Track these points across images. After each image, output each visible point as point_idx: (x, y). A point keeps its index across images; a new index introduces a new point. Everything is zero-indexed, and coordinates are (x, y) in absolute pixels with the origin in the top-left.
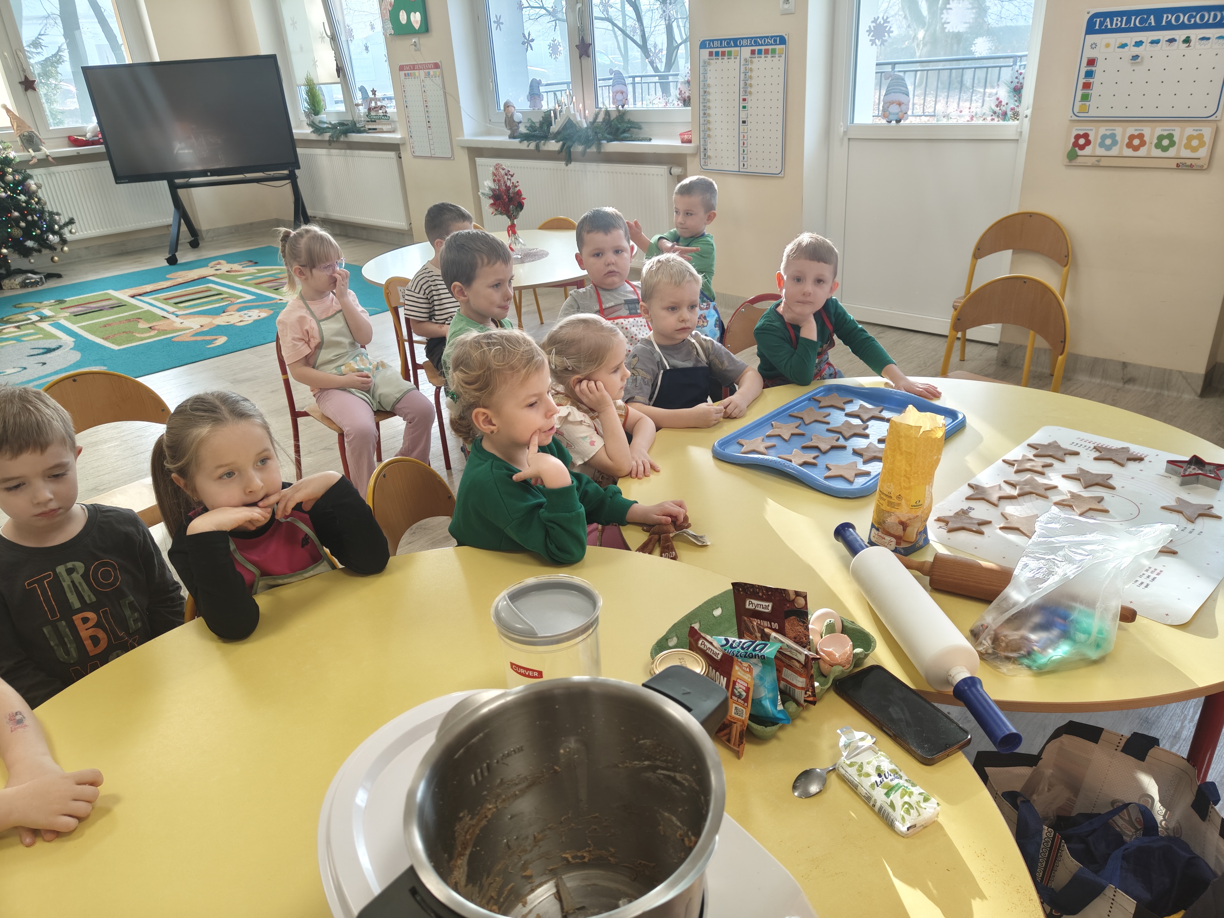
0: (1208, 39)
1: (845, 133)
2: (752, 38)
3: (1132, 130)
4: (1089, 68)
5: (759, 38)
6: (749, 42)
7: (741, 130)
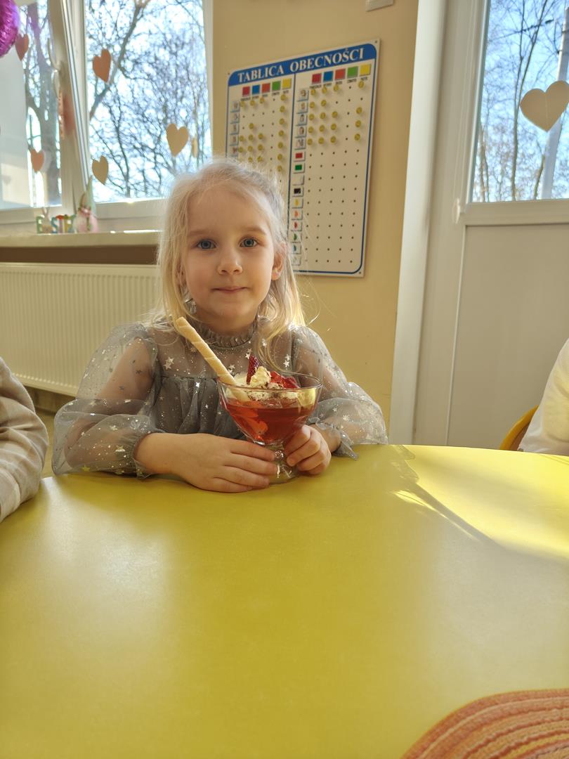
1: (461, 217)
6: (309, 63)
7: (292, 204)
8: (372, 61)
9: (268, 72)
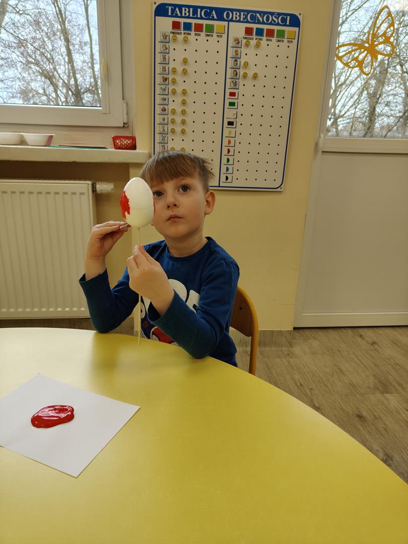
2: (248, 12)
5: (262, 13)
6: (242, 16)
7: (226, 134)
8: (296, 29)
9: (202, 13)
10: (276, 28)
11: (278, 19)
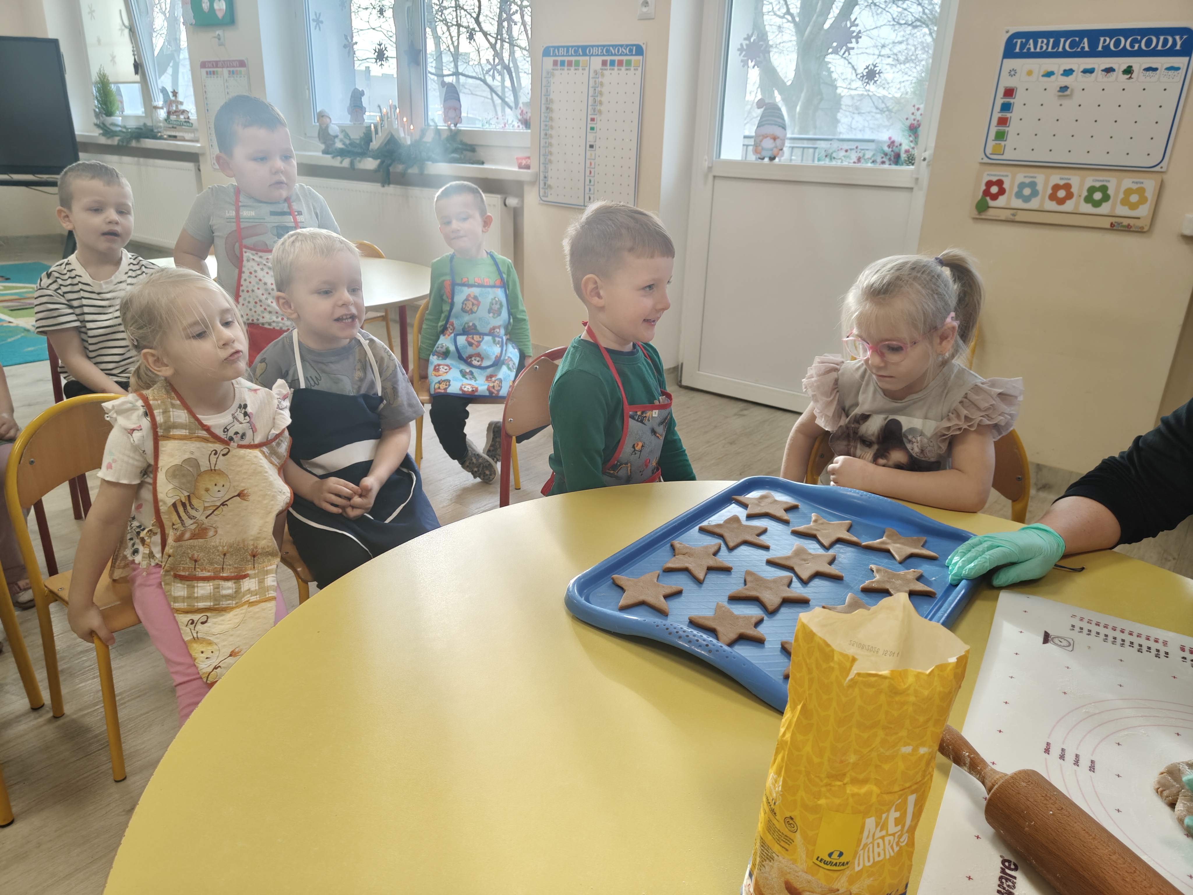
0: (1156, 69)
1: (710, 168)
2: (604, 46)
3: (1056, 178)
4: (1007, 100)
5: (613, 46)
6: (600, 51)
7: (588, 156)
8: (640, 58)
9: (572, 51)
10: (624, 58)
11: (626, 50)
